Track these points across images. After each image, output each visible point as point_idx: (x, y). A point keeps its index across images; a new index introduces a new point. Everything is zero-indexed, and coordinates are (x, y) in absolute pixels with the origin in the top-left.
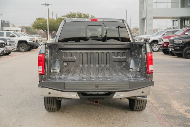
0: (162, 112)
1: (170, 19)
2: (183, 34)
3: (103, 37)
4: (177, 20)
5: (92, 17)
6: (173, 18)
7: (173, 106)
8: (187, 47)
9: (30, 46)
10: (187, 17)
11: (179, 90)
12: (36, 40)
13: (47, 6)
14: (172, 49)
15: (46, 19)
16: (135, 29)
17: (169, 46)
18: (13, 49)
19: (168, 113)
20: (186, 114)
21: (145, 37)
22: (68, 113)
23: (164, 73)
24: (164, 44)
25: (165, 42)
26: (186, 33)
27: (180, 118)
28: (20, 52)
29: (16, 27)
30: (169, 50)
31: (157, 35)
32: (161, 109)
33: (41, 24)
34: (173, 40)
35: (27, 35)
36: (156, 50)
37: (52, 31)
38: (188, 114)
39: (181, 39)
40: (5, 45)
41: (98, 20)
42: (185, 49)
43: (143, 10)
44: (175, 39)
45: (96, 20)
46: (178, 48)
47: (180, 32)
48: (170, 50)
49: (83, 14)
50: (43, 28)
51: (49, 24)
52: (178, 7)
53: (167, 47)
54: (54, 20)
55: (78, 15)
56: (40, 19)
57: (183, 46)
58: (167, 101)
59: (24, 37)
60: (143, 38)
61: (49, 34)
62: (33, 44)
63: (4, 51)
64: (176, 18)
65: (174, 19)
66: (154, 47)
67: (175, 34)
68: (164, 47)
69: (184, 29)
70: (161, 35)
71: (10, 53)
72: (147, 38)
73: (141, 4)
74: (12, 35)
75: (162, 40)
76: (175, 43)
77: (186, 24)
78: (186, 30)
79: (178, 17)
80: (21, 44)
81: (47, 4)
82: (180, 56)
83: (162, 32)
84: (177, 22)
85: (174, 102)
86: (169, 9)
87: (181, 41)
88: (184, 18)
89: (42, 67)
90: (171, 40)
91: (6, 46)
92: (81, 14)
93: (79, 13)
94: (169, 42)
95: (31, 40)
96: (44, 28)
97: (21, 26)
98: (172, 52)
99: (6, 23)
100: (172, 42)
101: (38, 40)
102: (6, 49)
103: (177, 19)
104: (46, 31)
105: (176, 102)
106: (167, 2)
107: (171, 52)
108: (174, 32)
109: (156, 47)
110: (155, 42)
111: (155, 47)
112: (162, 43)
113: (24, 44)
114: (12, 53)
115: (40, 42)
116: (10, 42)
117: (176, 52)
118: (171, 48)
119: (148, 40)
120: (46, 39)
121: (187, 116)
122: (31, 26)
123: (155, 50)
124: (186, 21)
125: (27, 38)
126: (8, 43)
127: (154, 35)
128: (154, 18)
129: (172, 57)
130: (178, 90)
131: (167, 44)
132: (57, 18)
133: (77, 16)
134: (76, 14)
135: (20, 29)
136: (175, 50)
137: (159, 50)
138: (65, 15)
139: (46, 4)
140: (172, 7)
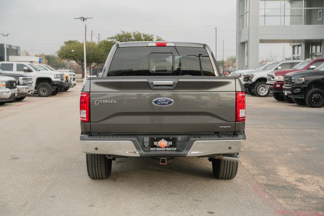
0: (261, 182)
1: (289, 44)
2: (308, 68)
3: (174, 70)
4: (299, 46)
5: (158, 40)
6: (294, 41)
7: (279, 173)
8: (313, 90)
9: (56, 87)
10: (316, 40)
11: (292, 152)
12: (66, 77)
13: (84, 20)
14: (288, 92)
15: (81, 42)
16: (232, 60)
17: (283, 87)
18: (29, 92)
19: (270, 183)
20: (297, 183)
21: (245, 72)
22: (122, 181)
23: (271, 128)
24: (276, 84)
25: (277, 81)
26: (311, 67)
27: (287, 189)
28: (40, 96)
29: (30, 56)
30: (284, 94)
31: (265, 69)
32: (260, 177)
33: (73, 51)
34: (290, 78)
35: (50, 69)
36: (264, 94)
37: (91, 62)
38: (299, 184)
39: (303, 75)
40: (16, 84)
41: (167, 45)
42: (310, 92)
43: (243, 28)
44: (294, 75)
45: (163, 45)
46: (298, 91)
47: (302, 65)
48: (286, 94)
49: (143, 35)
50: (76, 57)
51: (86, 51)
52: (302, 24)
53: (281, 89)
54: (94, 44)
55: (135, 36)
56: (70, 42)
57: (306, 87)
58: (271, 167)
59: (45, 71)
60: (242, 75)
61: (87, 67)
62: (62, 83)
63: (14, 94)
64: (298, 42)
65: (295, 43)
66: (261, 88)
67: (294, 68)
68: (275, 88)
69: (309, 60)
70: (273, 70)
71: (23, 98)
72: (250, 74)
73: (239, 18)
74: (26, 68)
75: (273, 78)
76: (294, 83)
77: (314, 51)
78: (312, 61)
79: (302, 40)
80: (41, 84)
81: (84, 18)
82: (301, 103)
83: (274, 65)
84: (300, 48)
85: (281, 168)
86: (286, 26)
87: (303, 79)
88: (311, 42)
89: (85, 111)
90: (286, 78)
91: (18, 86)
92: (140, 34)
93: (136, 33)
94: (283, 80)
95: (58, 76)
96: (78, 57)
97: (38, 55)
98: (289, 96)
99: (13, 50)
100: (289, 80)
101: (69, 77)
102: (18, 90)
103: (299, 44)
104: (80, 62)
105: (284, 168)
106: (283, 15)
107: (287, 96)
108: (292, 64)
109: (264, 88)
110: (262, 80)
111: (262, 90)
112: (272, 83)
113: (47, 84)
114: (27, 98)
115: (72, 80)
116: (24, 79)
117: (295, 97)
118: (287, 90)
119: (250, 78)
120: (81, 75)
121: (298, 186)
122: (56, 55)
123: (261, 94)
124: (314, 47)
125: (52, 74)
126: (21, 82)
127: (261, 69)
128: (262, 41)
129: (289, 106)
130: (290, 153)
131: (281, 83)
132: (100, 41)
133: (133, 38)
134: (132, 35)
135: (37, 59)
136: (293, 94)
137: (269, 95)
138: (114, 36)
139: (81, 18)
140: (292, 23)
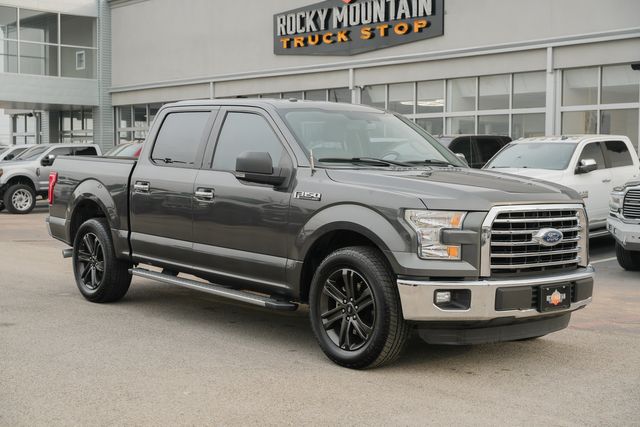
4: (28, 115)
6: (14, 105)
10: (71, 106)
64: (26, 108)
65: (18, 110)
66: (18, 197)
77: (69, 129)
88: (60, 109)
103: (31, 111)
111: (21, 200)
123: (19, 209)
